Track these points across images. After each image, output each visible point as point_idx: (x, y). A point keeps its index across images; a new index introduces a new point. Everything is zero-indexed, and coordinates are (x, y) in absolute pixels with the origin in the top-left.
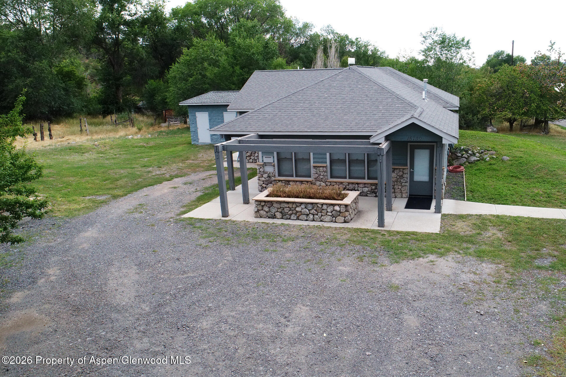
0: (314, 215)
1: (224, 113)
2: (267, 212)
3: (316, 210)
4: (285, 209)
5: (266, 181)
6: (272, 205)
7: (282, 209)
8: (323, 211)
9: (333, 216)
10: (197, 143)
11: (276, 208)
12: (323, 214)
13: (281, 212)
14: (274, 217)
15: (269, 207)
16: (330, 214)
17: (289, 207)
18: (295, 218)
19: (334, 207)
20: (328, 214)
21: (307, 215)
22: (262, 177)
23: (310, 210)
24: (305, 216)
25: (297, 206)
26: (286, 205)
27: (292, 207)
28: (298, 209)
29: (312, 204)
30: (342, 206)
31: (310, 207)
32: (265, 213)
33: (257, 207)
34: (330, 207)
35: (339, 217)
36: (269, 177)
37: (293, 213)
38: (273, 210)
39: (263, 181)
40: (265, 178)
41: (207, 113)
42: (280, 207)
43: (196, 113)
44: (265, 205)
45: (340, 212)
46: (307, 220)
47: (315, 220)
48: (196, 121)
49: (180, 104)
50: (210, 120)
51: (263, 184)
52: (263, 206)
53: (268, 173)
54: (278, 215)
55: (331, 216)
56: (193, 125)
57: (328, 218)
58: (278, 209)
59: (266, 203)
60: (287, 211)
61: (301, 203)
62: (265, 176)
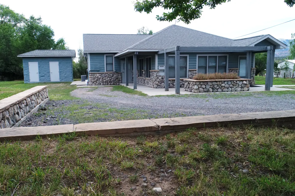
0: (231, 87)
1: (50, 62)
2: (203, 89)
3: (232, 85)
4: (215, 85)
5: (161, 81)
6: (207, 84)
7: (213, 86)
8: (237, 85)
9: (242, 88)
10: (28, 82)
11: (209, 86)
12: (237, 87)
13: (212, 88)
14: (208, 91)
15: (206, 85)
16: (240, 86)
17: (217, 84)
18: (221, 91)
19: (242, 82)
20: (239, 86)
21: (228, 88)
22: (158, 79)
23: (230, 85)
24: (226, 89)
25: (222, 83)
26: (216, 83)
27: (219, 84)
28: (223, 85)
29: (231, 81)
30: (247, 81)
31: (230, 83)
32: (202, 89)
33: (198, 86)
34: (241, 82)
35: (245, 88)
36: (162, 78)
37: (219, 88)
38: (208, 87)
39: (158, 81)
40: (160, 79)
41: (38, 62)
42: (212, 85)
43: (29, 62)
44: (203, 84)
45: (246, 84)
46: (228, 91)
47: (232, 90)
48: (29, 68)
49: (18, 56)
50: (39, 67)
51: (159, 83)
52: (201, 85)
53: (162, 76)
54: (211, 90)
55: (241, 87)
56: (26, 71)
57: (239, 89)
58: (211, 86)
59: (204, 83)
60: (216, 87)
61: (224, 81)
62: (160, 78)
